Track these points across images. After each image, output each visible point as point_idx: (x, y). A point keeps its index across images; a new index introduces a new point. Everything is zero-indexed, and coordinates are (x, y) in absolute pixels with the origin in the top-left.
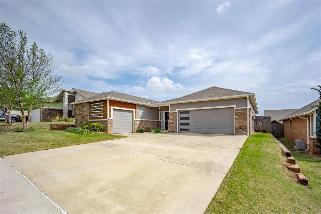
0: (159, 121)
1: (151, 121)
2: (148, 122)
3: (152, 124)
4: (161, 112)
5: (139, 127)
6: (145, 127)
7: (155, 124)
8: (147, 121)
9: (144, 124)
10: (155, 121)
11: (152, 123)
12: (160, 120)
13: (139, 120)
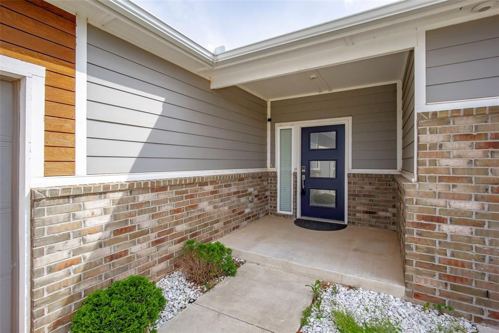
0: (267, 174)
1: (227, 181)
2: (209, 188)
3: (234, 198)
4: (279, 127)
5: (107, 251)
6: (179, 228)
7: (251, 190)
8: (203, 183)
9: (167, 208)
10: (247, 176)
11: (233, 189)
12: (269, 169)
13: (123, 179)
